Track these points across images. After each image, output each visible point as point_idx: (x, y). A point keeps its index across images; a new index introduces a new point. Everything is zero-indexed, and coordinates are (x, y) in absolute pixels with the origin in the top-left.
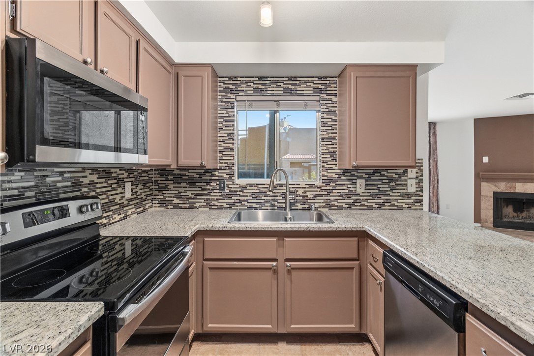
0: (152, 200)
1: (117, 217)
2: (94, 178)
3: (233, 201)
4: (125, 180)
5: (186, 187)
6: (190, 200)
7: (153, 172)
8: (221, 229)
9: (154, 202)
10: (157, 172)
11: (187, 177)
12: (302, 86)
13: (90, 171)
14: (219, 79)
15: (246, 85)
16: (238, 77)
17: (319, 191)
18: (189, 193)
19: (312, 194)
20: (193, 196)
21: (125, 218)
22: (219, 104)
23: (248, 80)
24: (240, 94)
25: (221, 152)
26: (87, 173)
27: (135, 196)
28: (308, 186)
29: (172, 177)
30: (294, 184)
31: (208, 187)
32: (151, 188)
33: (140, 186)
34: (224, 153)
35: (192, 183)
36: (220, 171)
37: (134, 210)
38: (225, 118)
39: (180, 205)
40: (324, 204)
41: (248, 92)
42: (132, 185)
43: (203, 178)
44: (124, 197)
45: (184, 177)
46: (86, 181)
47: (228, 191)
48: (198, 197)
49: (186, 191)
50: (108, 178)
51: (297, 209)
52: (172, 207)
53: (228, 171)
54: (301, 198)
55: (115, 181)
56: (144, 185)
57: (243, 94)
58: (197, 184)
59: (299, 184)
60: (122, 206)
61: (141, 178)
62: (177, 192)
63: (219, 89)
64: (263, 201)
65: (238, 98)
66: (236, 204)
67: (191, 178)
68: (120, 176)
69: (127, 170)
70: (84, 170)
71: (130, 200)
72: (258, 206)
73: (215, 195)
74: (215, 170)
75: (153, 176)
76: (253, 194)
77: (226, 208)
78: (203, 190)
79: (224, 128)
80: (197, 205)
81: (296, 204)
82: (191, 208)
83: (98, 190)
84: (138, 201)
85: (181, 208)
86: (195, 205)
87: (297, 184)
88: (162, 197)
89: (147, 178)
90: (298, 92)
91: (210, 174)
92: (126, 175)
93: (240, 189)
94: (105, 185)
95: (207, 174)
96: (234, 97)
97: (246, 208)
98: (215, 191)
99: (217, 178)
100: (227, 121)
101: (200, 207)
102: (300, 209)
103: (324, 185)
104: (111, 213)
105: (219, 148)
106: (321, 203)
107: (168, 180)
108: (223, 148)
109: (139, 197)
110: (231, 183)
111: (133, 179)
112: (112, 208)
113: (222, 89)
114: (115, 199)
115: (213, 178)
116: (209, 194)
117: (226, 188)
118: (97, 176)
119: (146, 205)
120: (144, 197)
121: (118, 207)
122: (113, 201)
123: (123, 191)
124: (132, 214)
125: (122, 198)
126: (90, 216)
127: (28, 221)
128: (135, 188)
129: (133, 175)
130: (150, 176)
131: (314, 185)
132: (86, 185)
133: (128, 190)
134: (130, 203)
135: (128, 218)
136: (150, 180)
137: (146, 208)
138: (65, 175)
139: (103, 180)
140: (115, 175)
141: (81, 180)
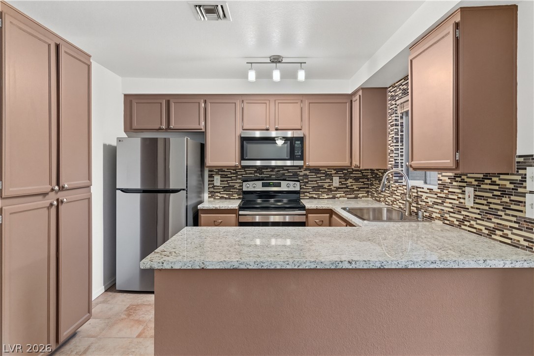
0: (368, 192)
1: (326, 197)
2: (307, 172)
3: (393, 199)
4: (333, 175)
5: (378, 184)
6: (379, 195)
7: (366, 171)
9: (370, 193)
10: (370, 172)
14: (389, 89)
15: (399, 89)
16: (396, 83)
17: (436, 199)
18: (379, 189)
19: (431, 201)
21: (334, 198)
23: (400, 83)
24: (396, 99)
25: (389, 154)
26: (302, 170)
27: (345, 186)
28: (428, 191)
32: (365, 182)
33: (350, 180)
35: (380, 180)
37: (344, 195)
39: (377, 198)
41: (400, 95)
42: (339, 179)
44: (332, 185)
45: (377, 176)
46: (301, 174)
47: (391, 190)
48: (382, 193)
50: (318, 173)
52: (374, 198)
54: (425, 204)
55: (324, 175)
56: (356, 180)
57: (398, 98)
59: (423, 188)
60: (330, 190)
61: (351, 175)
62: (376, 188)
68: (328, 173)
69: (334, 170)
71: (338, 188)
73: (387, 193)
75: (367, 174)
83: (309, 179)
84: (348, 190)
88: (371, 190)
89: (361, 175)
92: (334, 172)
93: (396, 189)
94: (315, 177)
96: (394, 103)
103: (440, 191)
104: (320, 193)
107: (373, 177)
108: (390, 151)
109: (349, 187)
110: (392, 182)
111: (343, 175)
112: (320, 190)
113: (389, 98)
114: (324, 185)
116: (385, 191)
117: (391, 187)
118: (309, 171)
119: (358, 194)
120: (355, 188)
121: (327, 190)
122: (322, 186)
123: (331, 181)
124: (340, 197)
125: (329, 186)
126: (291, 189)
127: (264, 185)
128: (344, 181)
129: (342, 173)
130: (364, 174)
131: (432, 190)
132: (301, 176)
133: (336, 182)
134: (339, 190)
135: (336, 199)
136: (364, 177)
137: (359, 196)
138: (289, 170)
139: (314, 174)
140: (324, 171)
141: (298, 173)
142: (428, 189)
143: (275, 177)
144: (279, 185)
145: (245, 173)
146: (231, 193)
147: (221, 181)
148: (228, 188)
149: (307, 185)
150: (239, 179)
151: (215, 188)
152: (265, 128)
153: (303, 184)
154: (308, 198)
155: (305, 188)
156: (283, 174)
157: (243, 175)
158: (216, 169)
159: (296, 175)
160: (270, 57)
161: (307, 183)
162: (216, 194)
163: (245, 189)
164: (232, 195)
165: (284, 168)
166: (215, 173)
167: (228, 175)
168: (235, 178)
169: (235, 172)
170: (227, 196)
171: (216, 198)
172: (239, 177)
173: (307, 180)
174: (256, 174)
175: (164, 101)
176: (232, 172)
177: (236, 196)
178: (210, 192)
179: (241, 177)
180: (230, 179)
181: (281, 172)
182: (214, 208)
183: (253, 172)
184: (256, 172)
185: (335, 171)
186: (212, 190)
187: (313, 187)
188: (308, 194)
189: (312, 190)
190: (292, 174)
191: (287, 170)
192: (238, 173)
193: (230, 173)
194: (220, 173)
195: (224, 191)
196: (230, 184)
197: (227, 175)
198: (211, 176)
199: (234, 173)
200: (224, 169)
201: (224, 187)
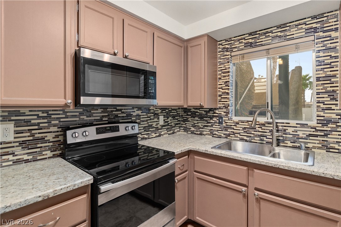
0: (180, 127)
1: (154, 135)
2: (139, 112)
3: (228, 133)
4: (159, 114)
5: (198, 120)
6: (200, 129)
7: (181, 110)
8: (204, 152)
9: (181, 128)
10: (183, 110)
11: (198, 114)
12: (292, 30)
13: (137, 109)
14: (219, 43)
15: (238, 43)
16: (232, 38)
17: (313, 132)
18: (200, 124)
19: (304, 134)
20: (202, 126)
21: (160, 136)
22: (219, 61)
23: (240, 38)
24: (234, 50)
25: (220, 96)
26: (135, 110)
27: (167, 124)
28: (299, 126)
29: (190, 113)
30: (284, 123)
31: (211, 121)
32: (179, 119)
33: (170, 118)
34: (222, 97)
35: (201, 117)
36: (219, 110)
37: (166, 132)
38: (223, 71)
39: (195, 132)
40: (320, 146)
41: (240, 47)
42: (164, 117)
43: (208, 114)
44: (159, 124)
45: (197, 114)
46: (134, 114)
47: (225, 125)
48: (205, 128)
49: (198, 123)
51: (287, 146)
52: (190, 133)
53: (225, 110)
54: (291, 136)
55: (153, 115)
56: (174, 117)
57: (236, 50)
58: (204, 119)
59: (289, 123)
60: (157, 129)
61: (171, 114)
62: (193, 123)
63: (219, 50)
64: (252, 135)
65: (233, 54)
66: (231, 136)
67: (201, 114)
68: (156, 112)
69: (161, 109)
70: (133, 108)
71: (163, 126)
72: (248, 139)
73: (216, 127)
74: (216, 109)
75: (180, 112)
76: (245, 128)
77: (223, 137)
78: (208, 123)
79: (222, 78)
80: (205, 133)
81: (286, 142)
82: (201, 134)
83: (142, 119)
84: (169, 127)
85: (195, 134)
86: (203, 133)
87: (287, 123)
88: (185, 126)
89: (176, 113)
90: (288, 37)
91: (213, 112)
92: (160, 111)
93: (234, 124)
94: (146, 116)
95: (211, 112)
96: (230, 54)
97: (239, 139)
98: (216, 124)
99: (217, 115)
100: (224, 73)
101: (206, 134)
102: (289, 147)
103: (320, 125)
104: (150, 132)
105: (219, 93)
106: (315, 143)
107: (188, 115)
108: (221, 93)
109: (169, 125)
110: (227, 119)
111: (165, 114)
112: (150, 130)
113: (221, 49)
114: (153, 124)
115: (215, 115)
116: (212, 126)
117: (224, 122)
118: (141, 111)
119: (175, 130)
120: (173, 125)
121: (154, 129)
122: (151, 126)
123: (158, 120)
124: (164, 134)
125: (157, 124)
126: (131, 132)
127: (99, 131)
128: (166, 119)
129: (165, 112)
130: (178, 112)
131: (307, 124)
132: (134, 116)
133: (161, 120)
134: (163, 128)
135: (162, 136)
136: (178, 115)
138: (123, 111)
139: (145, 114)
140: (153, 111)
141: (132, 113)
142: (297, 124)
143: (106, 119)
144: (117, 129)
145: (64, 116)
146: (38, 150)
148: (35, 142)
150: (54, 125)
157: (62, 120)
158: (4, 111)
159: (129, 115)
162: (4, 157)
163: (70, 140)
164: (40, 153)
165: (118, 108)
167: (33, 121)
168: (46, 125)
169: (45, 115)
170: (30, 157)
171: (5, 164)
172: (53, 122)
173: (139, 121)
174: (81, 117)
176: (41, 114)
177: (49, 154)
179: (57, 122)
180: (36, 127)
181: (114, 113)
182: (40, 199)
183: (78, 114)
184: (81, 114)
185: (161, 111)
187: (144, 128)
189: (143, 131)
190: (125, 115)
191: (120, 110)
192: (53, 116)
193: (35, 117)
194: (13, 118)
195: (24, 149)
196: (36, 136)
197: (29, 121)
199: (43, 118)
200: (22, 110)
201: (22, 144)
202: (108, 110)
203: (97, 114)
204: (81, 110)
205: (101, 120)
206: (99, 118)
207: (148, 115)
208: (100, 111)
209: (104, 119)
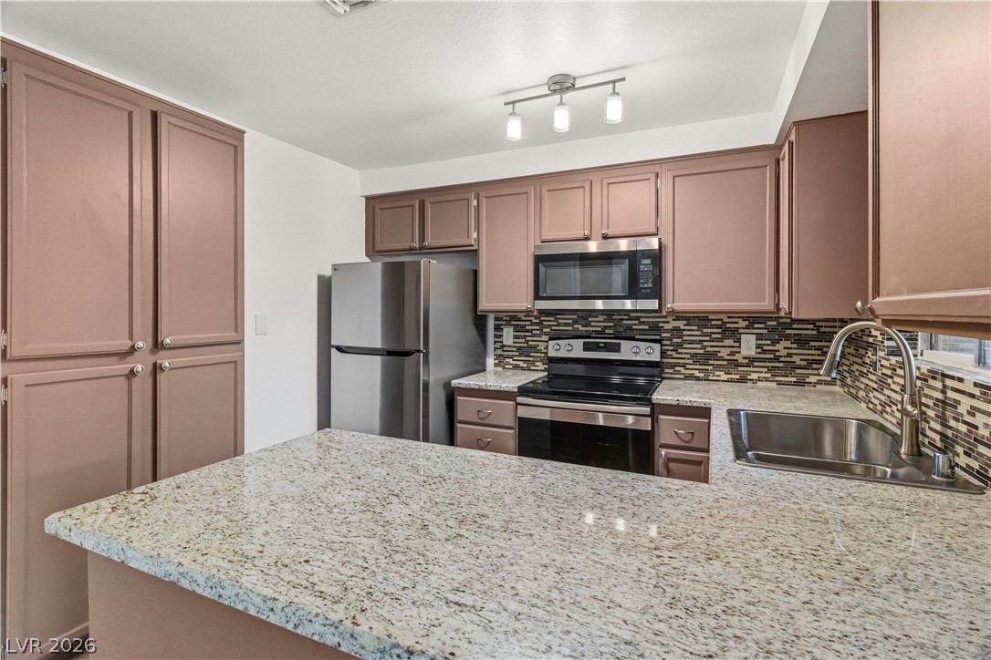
1: (724, 377)
2: (681, 324)
3: (884, 399)
4: (740, 331)
5: (854, 356)
6: (856, 383)
13: (674, 318)
18: (855, 368)
20: (858, 374)
21: (743, 380)
26: (669, 319)
27: (772, 356)
31: (866, 359)
33: (784, 343)
37: (769, 375)
39: (851, 390)
42: (757, 339)
44: (740, 352)
46: (667, 326)
47: (880, 373)
48: (861, 378)
49: (853, 364)
50: (706, 326)
52: (847, 390)
55: (720, 330)
56: (801, 341)
59: (963, 381)
60: (734, 364)
61: (788, 332)
62: (849, 363)
68: (728, 325)
69: (744, 319)
71: (751, 361)
73: (871, 379)
78: (863, 364)
83: (685, 338)
84: (780, 365)
85: (851, 394)
87: (959, 380)
89: (815, 332)
92: (743, 324)
94: (699, 333)
98: (871, 369)
104: (711, 367)
109: (782, 359)
111: (766, 331)
112: (711, 362)
114: (719, 352)
116: (867, 374)
118: (685, 322)
119: (808, 375)
120: (799, 362)
121: (726, 363)
122: (714, 354)
123: (738, 344)
124: (759, 379)
125: (732, 354)
126: (642, 357)
127: (587, 348)
128: (768, 345)
129: (763, 326)
130: (822, 330)
132: (667, 331)
133: (748, 346)
134: (756, 364)
135: (749, 384)
137: (807, 380)
138: (642, 320)
139: (696, 328)
140: (720, 323)
141: (660, 325)
142: (975, 384)
143: (612, 332)
144: (617, 349)
145: (555, 323)
146: (531, 359)
147: (515, 337)
148: (527, 350)
149: (680, 351)
150: (546, 334)
151: (505, 349)
152: (581, 236)
153: (672, 348)
154: (683, 377)
155: (675, 355)
156: (629, 328)
157: (553, 328)
158: (507, 316)
159: (655, 328)
160: (547, 84)
161: (680, 345)
162: (507, 360)
163: (552, 353)
164: (533, 362)
165: (632, 315)
166: (505, 323)
167: (527, 327)
168: (538, 332)
169: (538, 321)
170: (525, 365)
171: (507, 366)
172: (545, 330)
173: (680, 340)
174: (576, 326)
175: (417, 202)
176: (534, 320)
177: (539, 366)
178: (497, 356)
179: (548, 330)
180: (530, 334)
181: (624, 322)
182: (477, 387)
183: (571, 321)
184: (575, 322)
185: (747, 323)
186: (500, 352)
187: (694, 355)
188: (682, 369)
189: (691, 361)
190: (647, 327)
191: (637, 318)
192: (544, 323)
193: (529, 323)
194: (513, 323)
195: (520, 355)
196: (530, 343)
197: (524, 326)
198: (498, 328)
199: (536, 324)
200: (519, 315)
201: (519, 349)
202: (614, 317)
203: (597, 324)
204: (576, 317)
205: (602, 332)
206: (600, 329)
207: (705, 330)
208: (601, 318)
209: (607, 331)
